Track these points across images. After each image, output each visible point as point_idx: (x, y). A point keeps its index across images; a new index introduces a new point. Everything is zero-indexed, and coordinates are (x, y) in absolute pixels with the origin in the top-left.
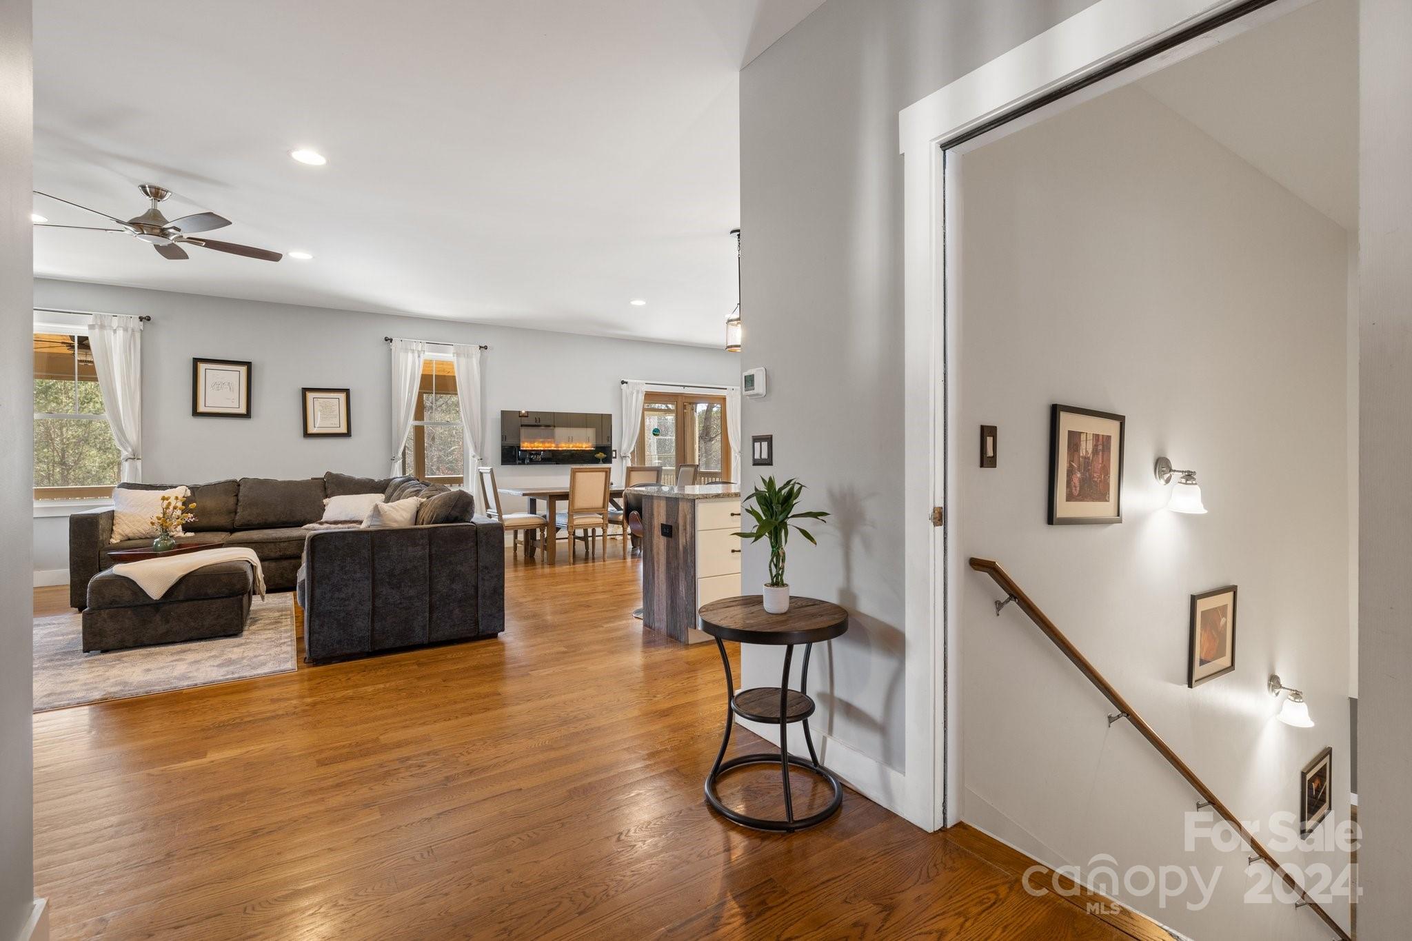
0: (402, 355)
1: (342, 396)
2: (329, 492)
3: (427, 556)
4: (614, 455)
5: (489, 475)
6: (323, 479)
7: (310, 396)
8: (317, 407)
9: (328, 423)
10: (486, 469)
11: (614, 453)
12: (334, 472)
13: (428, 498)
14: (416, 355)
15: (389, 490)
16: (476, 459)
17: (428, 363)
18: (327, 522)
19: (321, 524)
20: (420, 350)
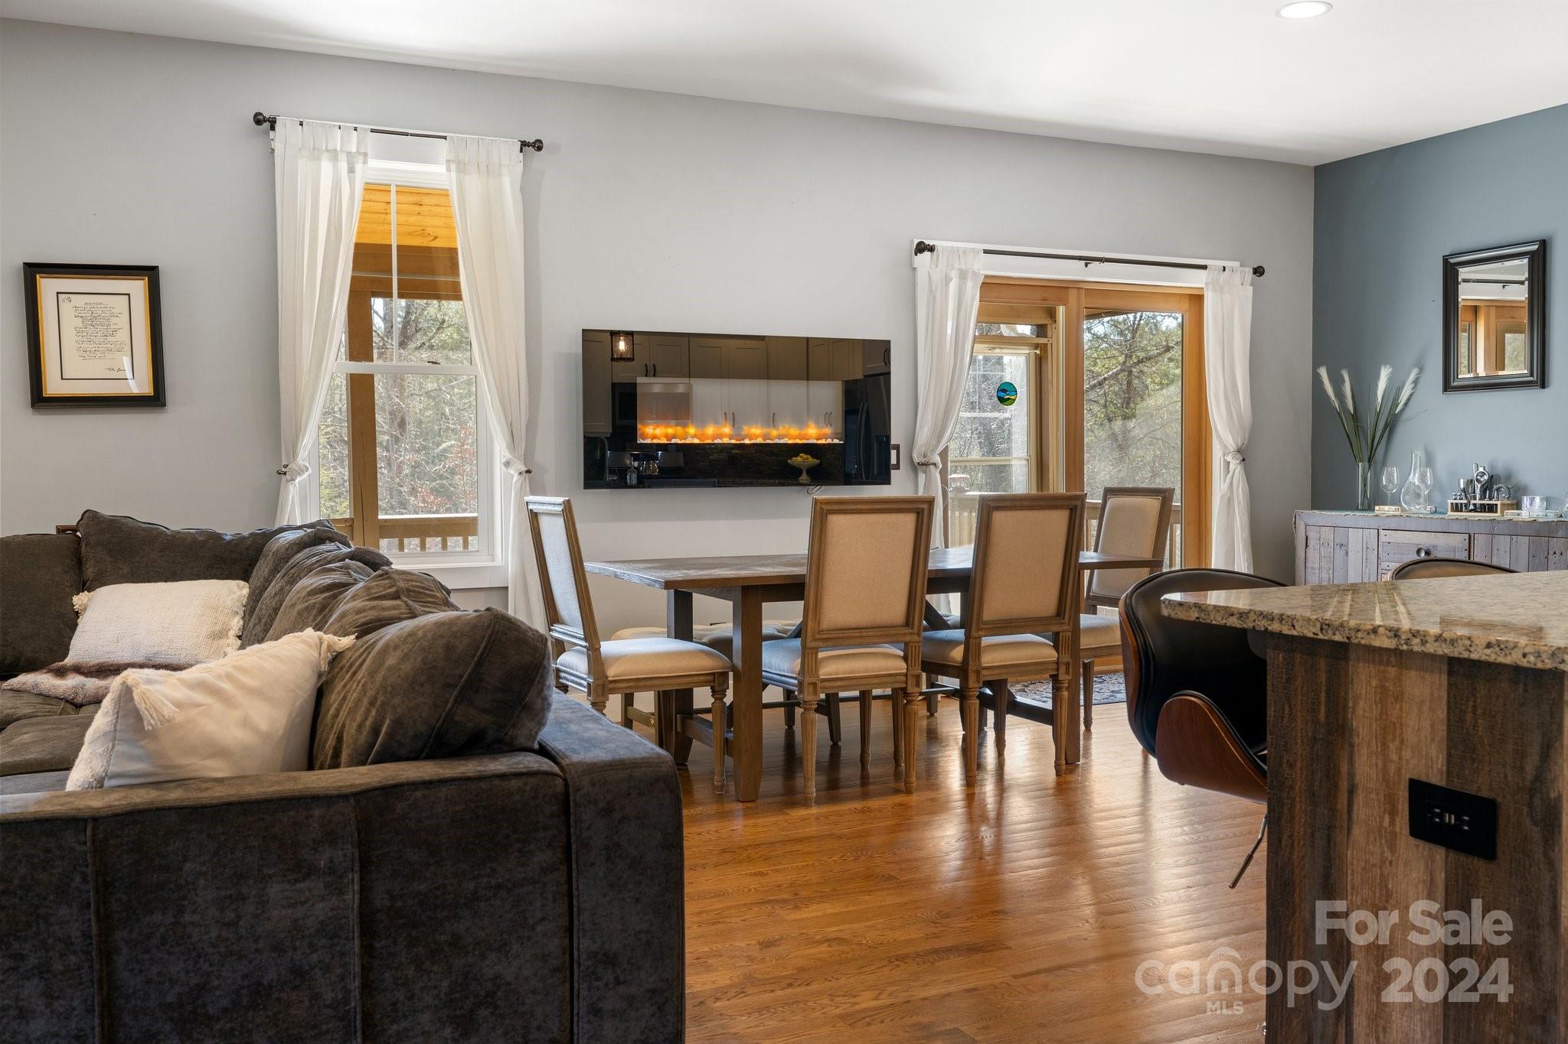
0: (303, 165)
1: (137, 288)
2: (90, 571)
3: (353, 918)
4: (893, 461)
5: (559, 523)
6: (74, 530)
7: (48, 287)
8: (70, 322)
9: (96, 367)
10: (549, 503)
11: (893, 453)
12: (107, 510)
13: (365, 630)
14: (343, 166)
15: (262, 569)
16: (513, 472)
17: (375, 190)
18: (78, 669)
19: (61, 673)
20: (354, 150)
